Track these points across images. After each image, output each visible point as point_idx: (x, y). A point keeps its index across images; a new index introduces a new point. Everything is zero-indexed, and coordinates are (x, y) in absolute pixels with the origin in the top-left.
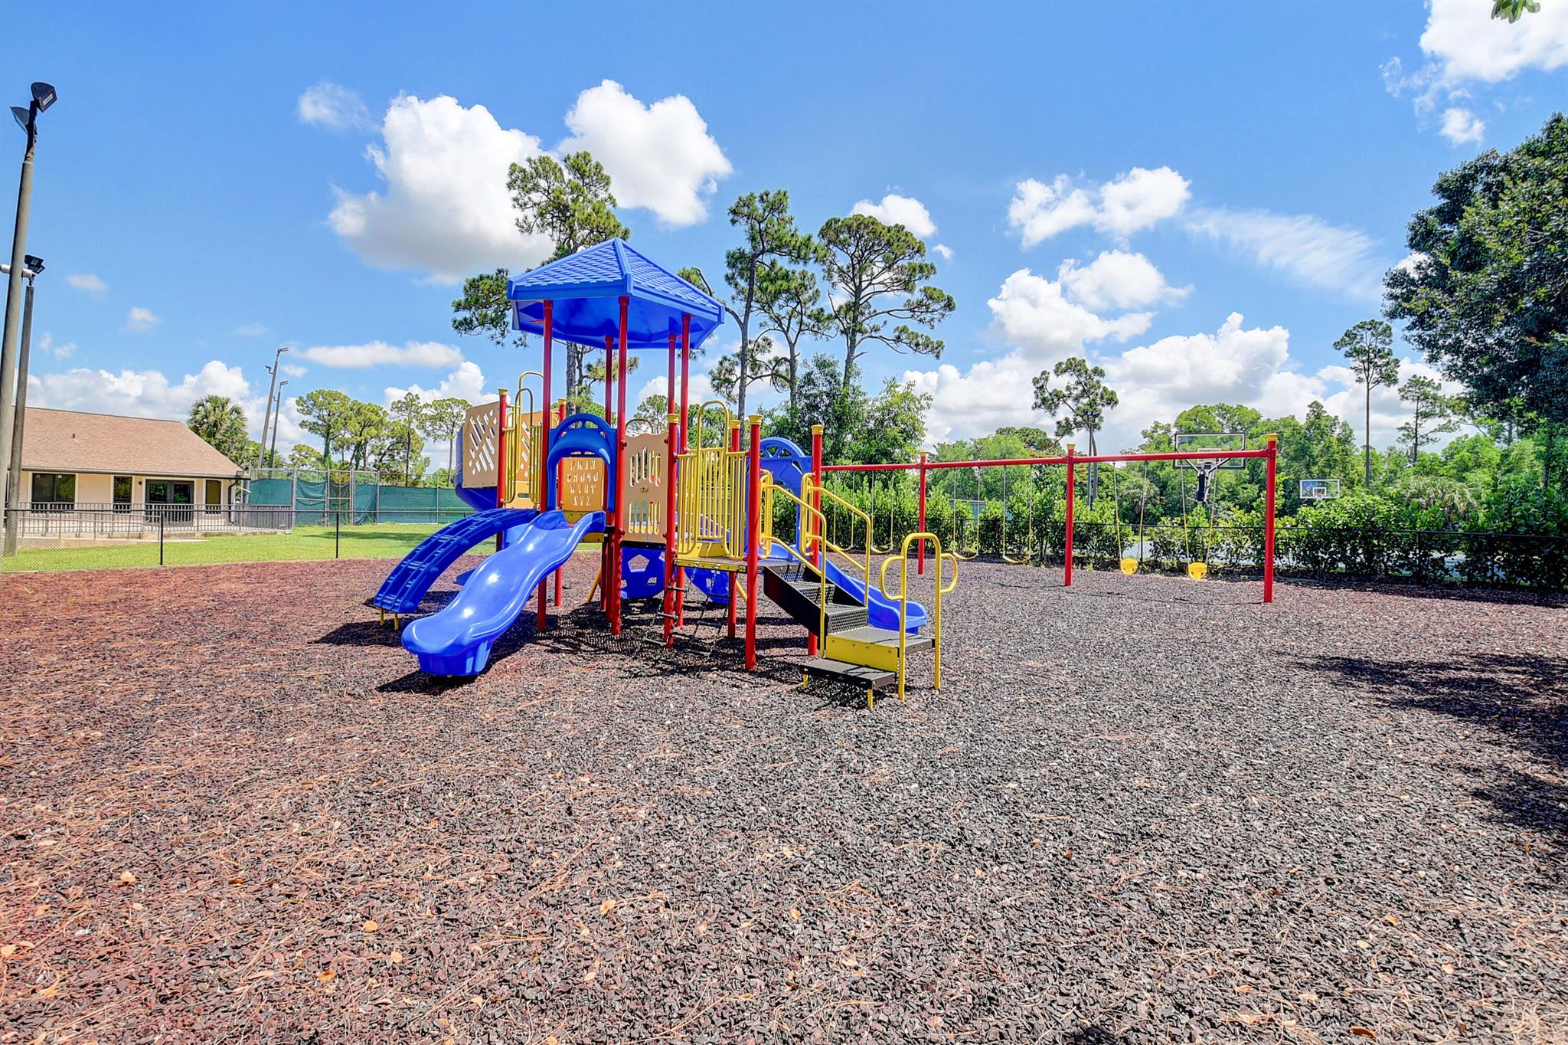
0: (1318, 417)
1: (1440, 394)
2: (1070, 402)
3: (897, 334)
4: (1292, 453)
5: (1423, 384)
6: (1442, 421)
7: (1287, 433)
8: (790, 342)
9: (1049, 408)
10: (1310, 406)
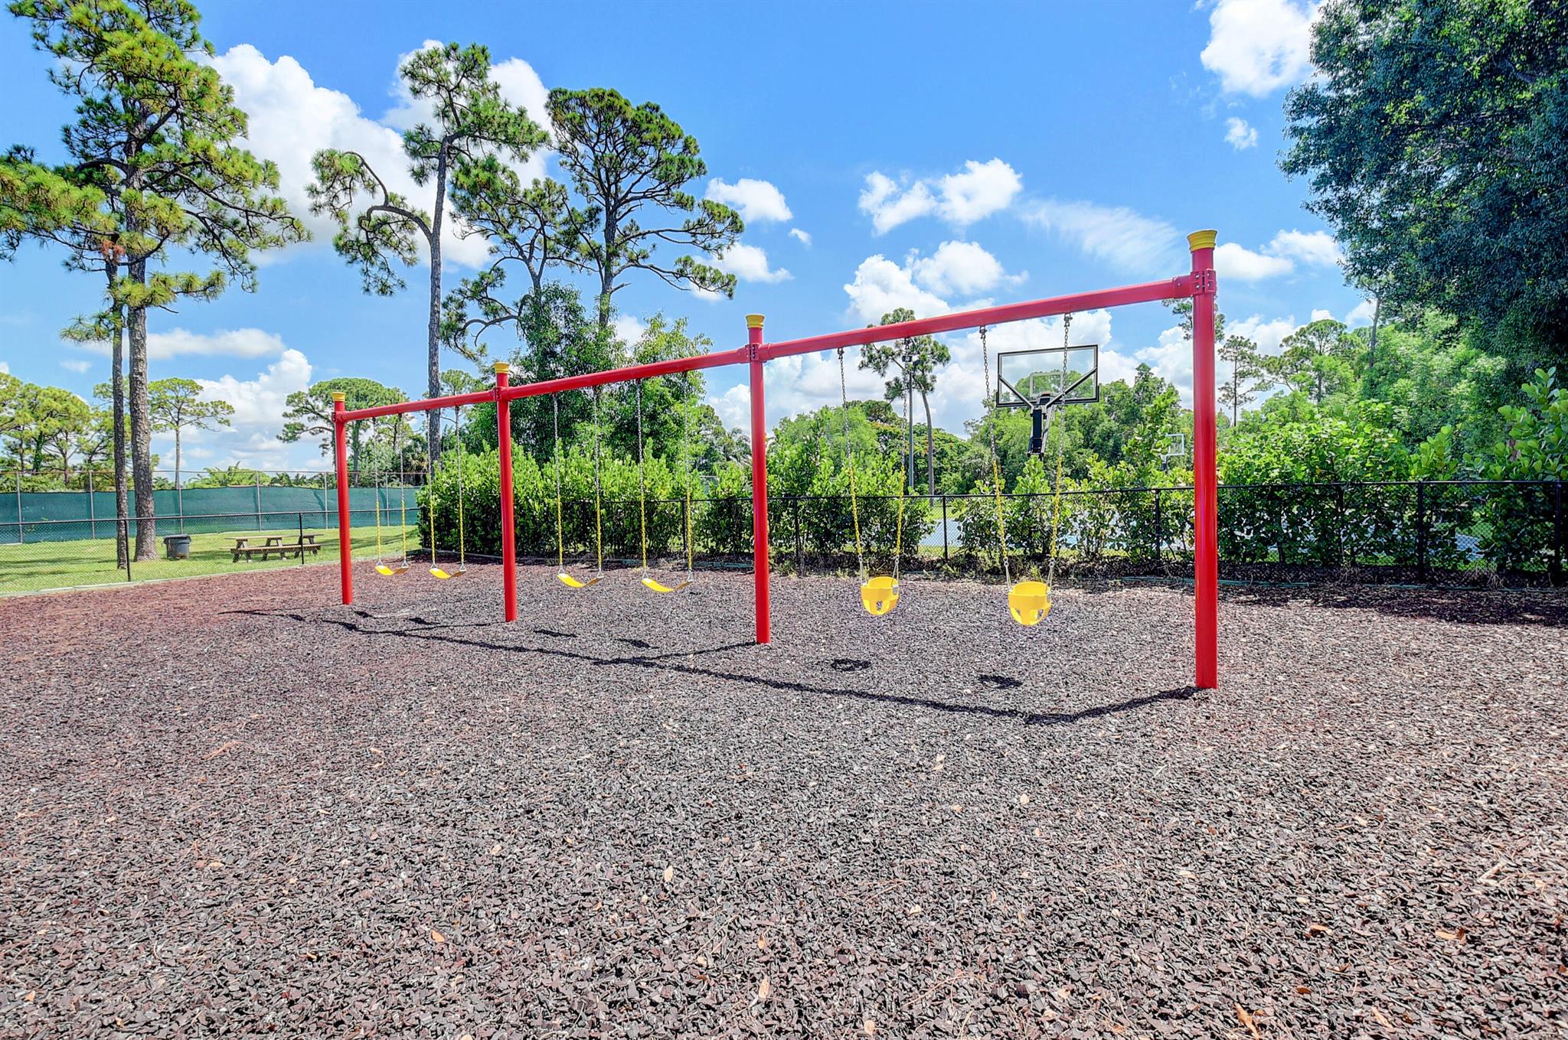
0: (1146, 380)
1: (1256, 353)
2: (899, 360)
3: (680, 266)
4: (1123, 417)
5: (1240, 344)
6: (1257, 381)
7: (1117, 396)
8: (533, 274)
9: (878, 368)
10: (1138, 369)
